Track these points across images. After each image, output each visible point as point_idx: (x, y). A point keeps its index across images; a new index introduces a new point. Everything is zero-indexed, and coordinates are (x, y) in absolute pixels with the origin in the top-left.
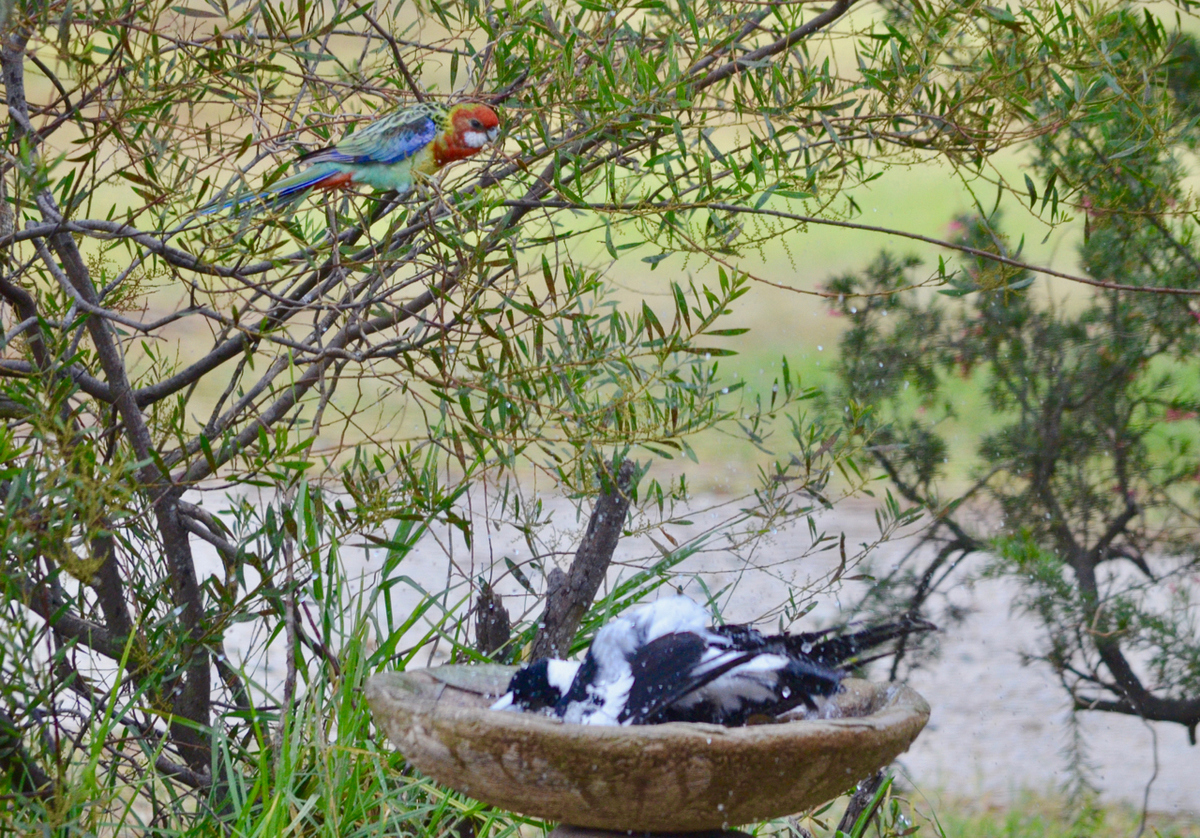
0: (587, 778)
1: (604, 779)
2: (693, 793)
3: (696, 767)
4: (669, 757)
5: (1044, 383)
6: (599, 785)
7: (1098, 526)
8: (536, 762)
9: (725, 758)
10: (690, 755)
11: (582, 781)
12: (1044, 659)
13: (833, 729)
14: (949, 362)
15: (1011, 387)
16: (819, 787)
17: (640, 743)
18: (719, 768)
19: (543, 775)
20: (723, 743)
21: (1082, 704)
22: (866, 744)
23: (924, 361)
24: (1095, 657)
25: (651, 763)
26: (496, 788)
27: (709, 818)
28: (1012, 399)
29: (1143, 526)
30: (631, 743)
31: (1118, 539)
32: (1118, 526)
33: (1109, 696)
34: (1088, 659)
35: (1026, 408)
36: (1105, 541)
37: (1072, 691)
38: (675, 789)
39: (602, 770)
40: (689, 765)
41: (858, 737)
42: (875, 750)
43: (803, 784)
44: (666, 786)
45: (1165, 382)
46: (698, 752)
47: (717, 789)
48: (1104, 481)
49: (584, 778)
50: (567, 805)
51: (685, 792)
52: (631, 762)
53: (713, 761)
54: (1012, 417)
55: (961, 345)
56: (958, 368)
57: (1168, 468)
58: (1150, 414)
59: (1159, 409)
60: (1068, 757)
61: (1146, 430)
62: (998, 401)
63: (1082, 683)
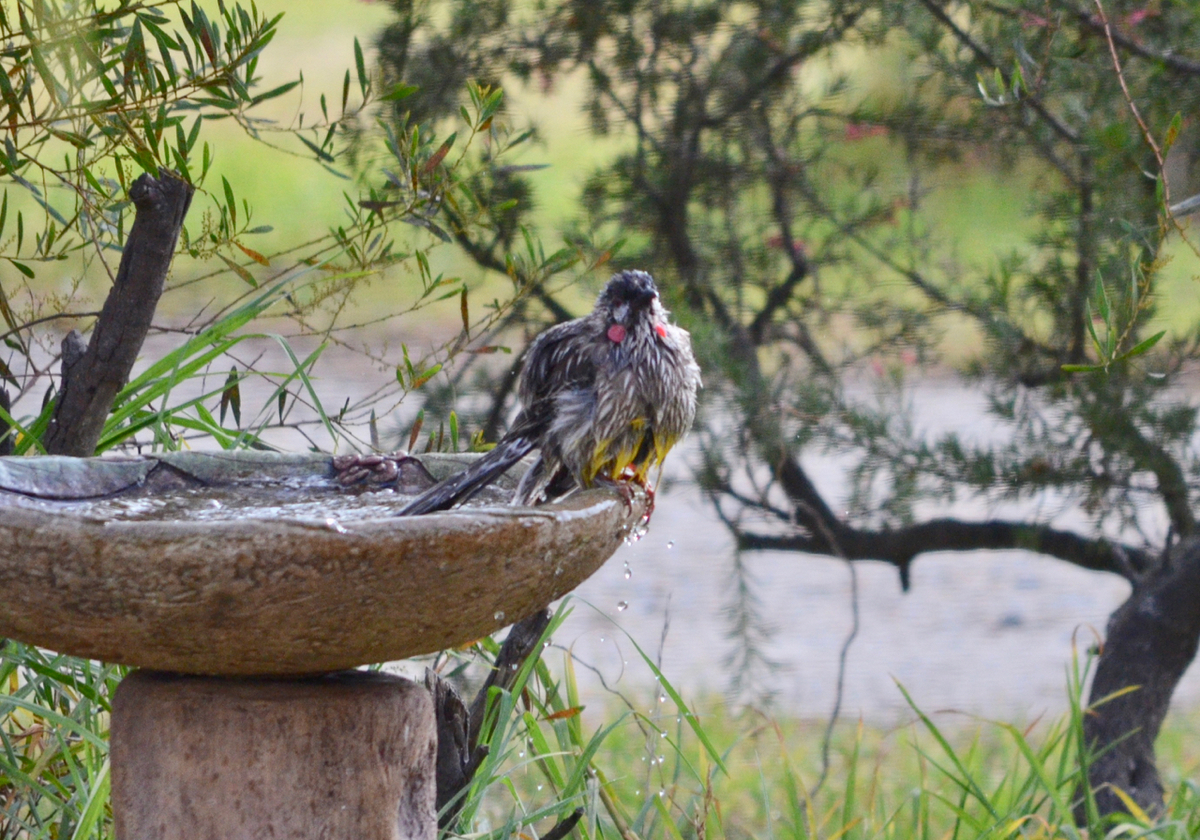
0: (144, 597)
1: (170, 599)
3: (297, 578)
4: (257, 564)
6: (163, 608)
9: (337, 564)
11: (136, 602)
12: (692, 481)
14: (523, 70)
15: (617, 101)
17: (214, 544)
18: (330, 579)
19: (86, 596)
20: (331, 542)
22: (545, 541)
24: (763, 473)
26: (27, 617)
27: (327, 649)
29: (819, 291)
30: (202, 546)
31: (779, 317)
33: (776, 528)
34: (751, 476)
35: (642, 131)
37: (732, 525)
38: (272, 611)
39: (165, 586)
40: (287, 575)
41: (529, 532)
42: (557, 549)
43: (456, 599)
44: (258, 607)
46: (298, 556)
47: (331, 610)
48: (758, 230)
49: (140, 598)
51: (284, 613)
53: (320, 570)
55: (540, 44)
56: (536, 77)
57: (850, 207)
60: (731, 618)
62: (598, 123)
63: (748, 513)
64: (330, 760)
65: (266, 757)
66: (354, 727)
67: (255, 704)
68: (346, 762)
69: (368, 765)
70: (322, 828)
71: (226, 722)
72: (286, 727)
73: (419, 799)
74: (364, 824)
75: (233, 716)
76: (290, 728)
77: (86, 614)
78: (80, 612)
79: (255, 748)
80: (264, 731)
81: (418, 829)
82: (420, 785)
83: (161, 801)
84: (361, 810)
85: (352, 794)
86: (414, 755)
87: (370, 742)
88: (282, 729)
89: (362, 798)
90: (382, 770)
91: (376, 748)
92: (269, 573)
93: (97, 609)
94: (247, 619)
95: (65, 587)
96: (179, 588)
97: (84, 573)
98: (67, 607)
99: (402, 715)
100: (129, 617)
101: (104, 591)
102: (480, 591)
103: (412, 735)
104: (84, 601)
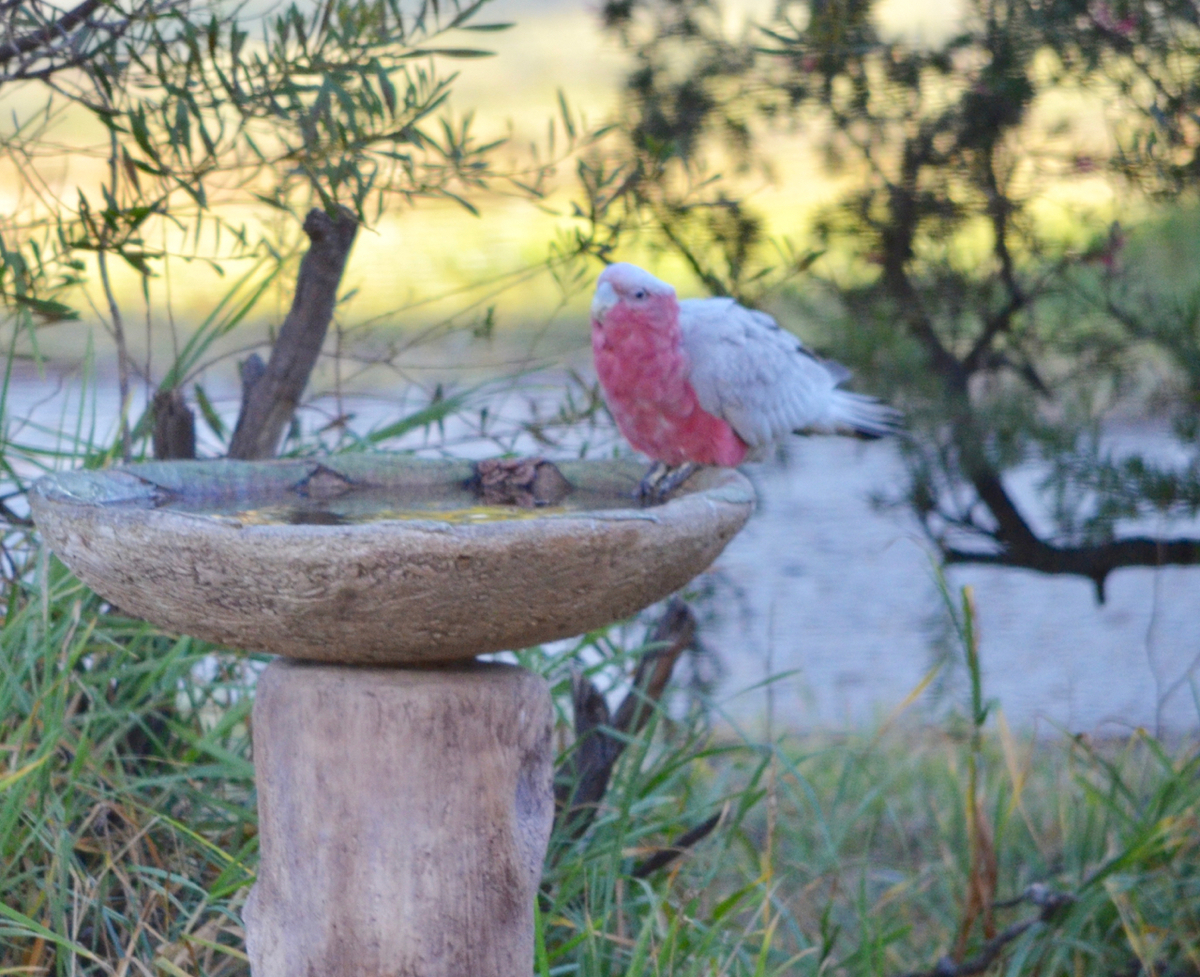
0: (277, 593)
2: (416, 610)
3: (415, 576)
4: (378, 564)
5: (896, 133)
6: (296, 603)
7: (973, 326)
8: (216, 576)
9: (451, 563)
10: (405, 560)
11: (274, 598)
12: (903, 502)
13: (594, 524)
14: (771, 112)
15: (853, 141)
16: (589, 599)
18: (446, 577)
19: (226, 592)
21: (955, 557)
22: (647, 542)
23: (736, 111)
24: (967, 494)
25: (355, 571)
27: (447, 640)
28: (853, 156)
29: (1032, 323)
30: (328, 547)
31: (1000, 341)
32: (999, 323)
33: (987, 546)
34: (955, 497)
36: (983, 344)
37: (939, 541)
38: (393, 606)
39: (295, 583)
40: (407, 574)
43: (565, 595)
44: (381, 602)
45: (1064, 126)
46: (415, 557)
47: (448, 604)
49: (272, 594)
50: (263, 629)
52: (332, 571)
53: (435, 569)
54: (853, 180)
55: (786, 86)
58: (1039, 171)
59: (1053, 165)
61: (1037, 192)
62: (832, 159)
63: (952, 529)
64: (452, 742)
65: (393, 738)
66: (474, 712)
67: (383, 689)
68: (467, 743)
69: (487, 747)
70: (444, 803)
71: (356, 707)
72: (411, 711)
73: (538, 779)
74: (483, 800)
75: (363, 700)
76: (415, 711)
77: (227, 608)
78: (222, 606)
79: (383, 730)
80: (392, 715)
81: (536, 807)
82: (537, 765)
83: (298, 778)
84: (481, 788)
85: (471, 772)
86: (531, 738)
87: (488, 724)
88: (407, 713)
89: (481, 777)
90: (500, 750)
91: (494, 731)
92: (389, 572)
93: (237, 604)
94: (371, 613)
95: (208, 584)
96: (308, 585)
97: (224, 571)
98: (209, 602)
99: (518, 700)
100: (265, 611)
101: (242, 587)
102: (587, 587)
103: (528, 719)
104: (225, 597)
